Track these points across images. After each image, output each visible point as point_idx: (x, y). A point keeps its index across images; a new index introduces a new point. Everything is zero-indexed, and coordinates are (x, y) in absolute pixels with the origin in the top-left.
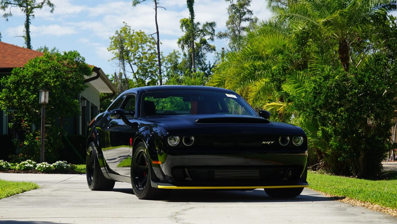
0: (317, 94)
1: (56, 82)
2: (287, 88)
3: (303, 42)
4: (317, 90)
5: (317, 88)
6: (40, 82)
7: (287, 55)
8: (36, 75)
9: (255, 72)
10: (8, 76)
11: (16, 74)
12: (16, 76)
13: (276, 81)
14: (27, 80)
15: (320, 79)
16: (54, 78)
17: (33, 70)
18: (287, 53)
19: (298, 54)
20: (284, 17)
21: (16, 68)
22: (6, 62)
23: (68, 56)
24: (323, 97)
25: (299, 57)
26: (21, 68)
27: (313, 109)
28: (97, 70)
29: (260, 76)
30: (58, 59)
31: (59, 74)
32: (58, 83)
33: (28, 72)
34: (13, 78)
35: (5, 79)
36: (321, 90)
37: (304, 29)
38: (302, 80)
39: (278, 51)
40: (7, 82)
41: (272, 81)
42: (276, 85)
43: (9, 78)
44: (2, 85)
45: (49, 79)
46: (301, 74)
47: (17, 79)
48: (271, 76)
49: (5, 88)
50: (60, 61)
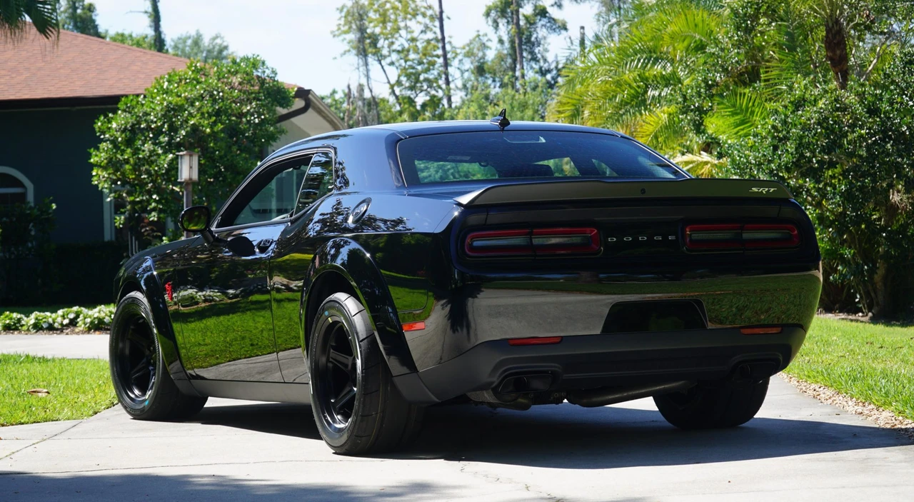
0: (780, 140)
1: (215, 123)
2: (716, 124)
3: (747, 24)
4: (780, 132)
5: (780, 128)
6: (182, 126)
7: (713, 54)
8: (172, 112)
9: (646, 92)
10: (110, 115)
11: (128, 110)
12: (128, 115)
13: (692, 110)
14: (152, 122)
15: (786, 107)
16: (210, 116)
17: (164, 100)
18: (716, 50)
19: (737, 52)
21: (127, 96)
22: (106, 82)
23: (239, 65)
24: (791, 147)
25: (740, 57)
26: (138, 95)
28: (303, 93)
29: (657, 101)
30: (218, 72)
31: (222, 107)
32: (220, 126)
33: (155, 109)
34: (122, 119)
35: (105, 122)
36: (788, 132)
38: (747, 108)
39: (697, 46)
40: (109, 128)
41: (685, 111)
42: (691, 120)
43: (112, 118)
44: (98, 134)
45: (200, 119)
46: (745, 94)
47: (132, 120)
48: (680, 100)
49: (105, 141)
50: (223, 78)
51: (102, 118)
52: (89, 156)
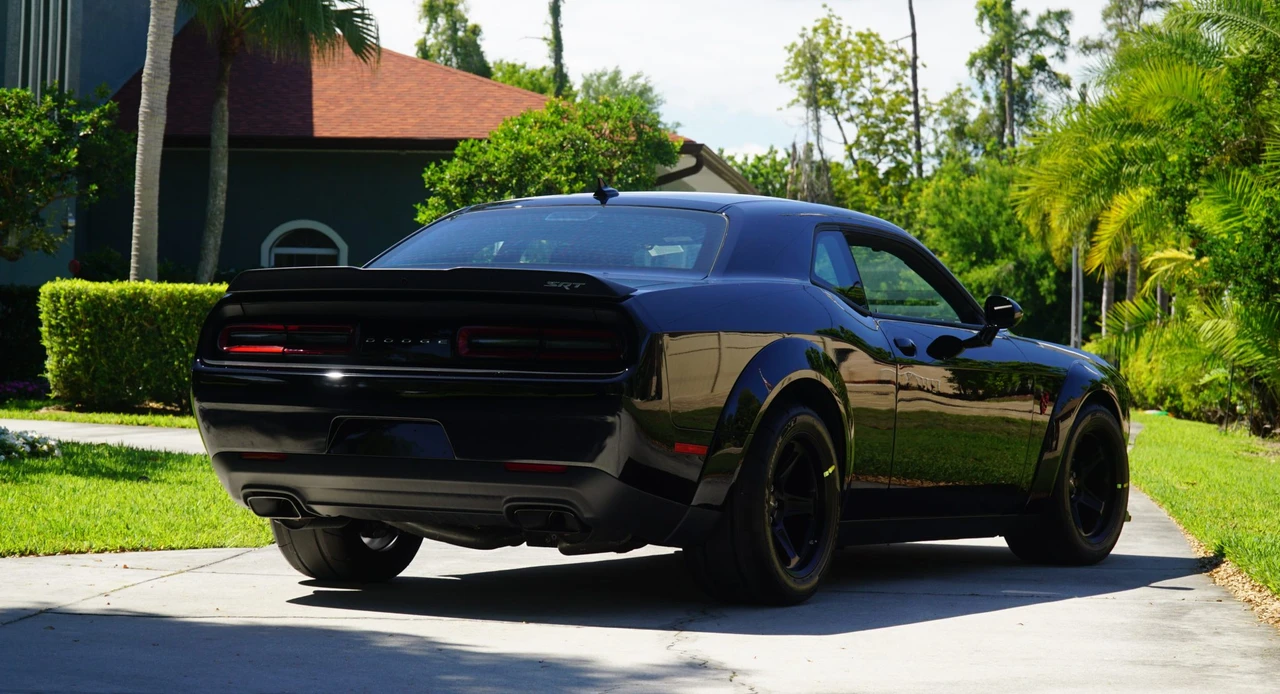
1: (574, 181)
2: (1204, 213)
3: (1249, 88)
4: (1274, 227)
5: (1275, 222)
6: (533, 182)
7: (1203, 123)
8: (522, 162)
9: (1120, 168)
10: (445, 163)
11: (466, 157)
12: (466, 164)
13: (1172, 195)
14: (495, 173)
16: (570, 170)
17: (512, 147)
18: (1208, 119)
19: (1234, 123)
20: (1195, 20)
21: (466, 140)
22: (447, 121)
23: (612, 110)
25: (1237, 129)
26: (480, 140)
27: (1259, 279)
28: (691, 148)
29: (1133, 180)
30: (584, 117)
31: (585, 161)
32: (581, 184)
33: (500, 156)
34: (458, 168)
35: (437, 171)
37: (1251, 52)
38: (1242, 196)
39: (1185, 111)
40: (442, 180)
41: (1162, 195)
42: (1170, 207)
43: (446, 166)
44: (427, 186)
45: (556, 174)
46: (1240, 176)
47: (471, 170)
48: (1159, 180)
49: (435, 196)
50: (590, 123)
51: (433, 166)
52: (415, 212)
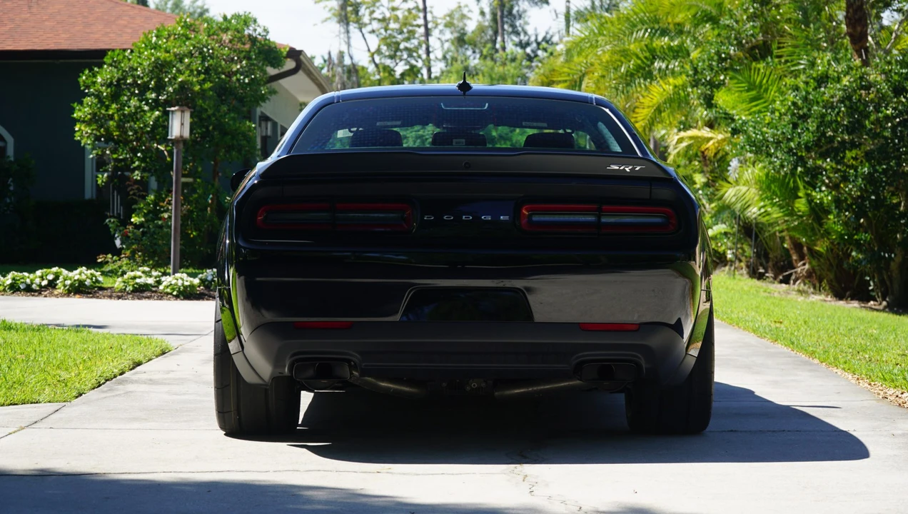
0: (800, 117)
1: (204, 81)
4: (800, 109)
5: (800, 105)
8: (160, 67)
9: (652, 63)
10: (96, 69)
11: (115, 64)
12: (114, 70)
13: (703, 84)
14: (139, 77)
16: (199, 73)
17: (152, 55)
18: (729, 22)
19: (753, 25)
21: (113, 50)
22: (92, 35)
23: (230, 23)
24: (812, 125)
25: (755, 31)
26: (125, 50)
28: (295, 54)
30: (209, 29)
31: (211, 65)
32: (208, 85)
33: (143, 63)
34: (107, 74)
35: (90, 76)
36: (810, 109)
38: (761, 84)
40: (94, 83)
41: (695, 84)
42: (701, 94)
43: (98, 72)
44: (82, 88)
45: (189, 76)
46: (759, 69)
47: (117, 75)
49: (89, 96)
50: (213, 34)
51: (87, 72)
52: (73, 111)
